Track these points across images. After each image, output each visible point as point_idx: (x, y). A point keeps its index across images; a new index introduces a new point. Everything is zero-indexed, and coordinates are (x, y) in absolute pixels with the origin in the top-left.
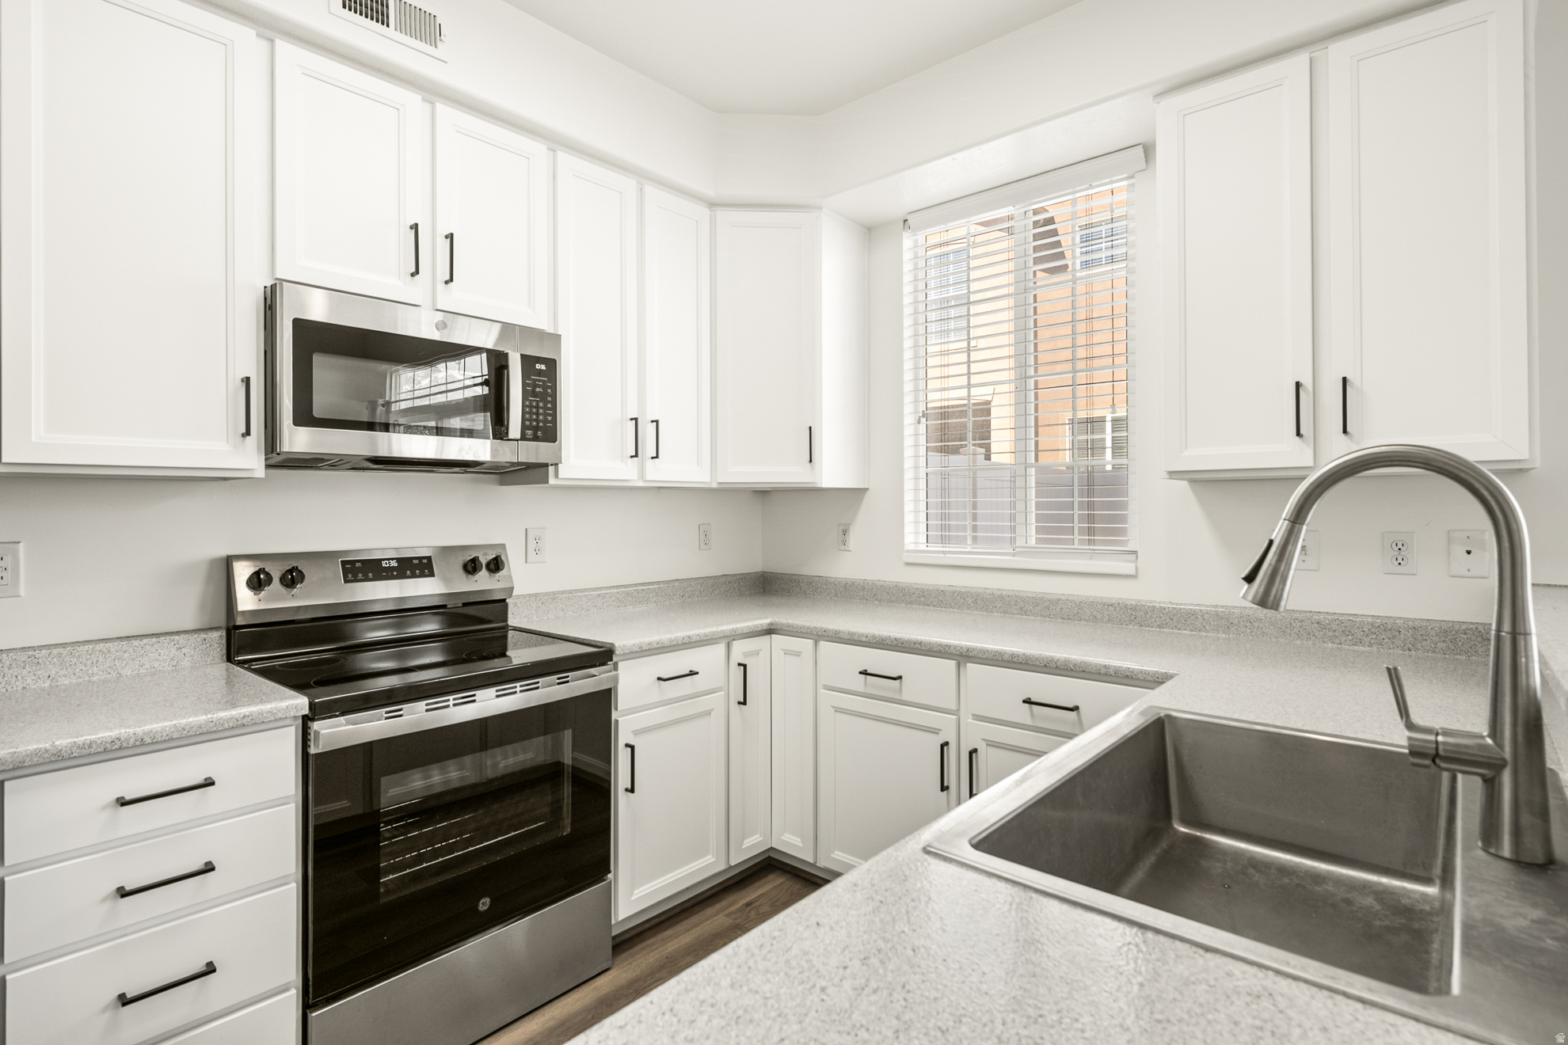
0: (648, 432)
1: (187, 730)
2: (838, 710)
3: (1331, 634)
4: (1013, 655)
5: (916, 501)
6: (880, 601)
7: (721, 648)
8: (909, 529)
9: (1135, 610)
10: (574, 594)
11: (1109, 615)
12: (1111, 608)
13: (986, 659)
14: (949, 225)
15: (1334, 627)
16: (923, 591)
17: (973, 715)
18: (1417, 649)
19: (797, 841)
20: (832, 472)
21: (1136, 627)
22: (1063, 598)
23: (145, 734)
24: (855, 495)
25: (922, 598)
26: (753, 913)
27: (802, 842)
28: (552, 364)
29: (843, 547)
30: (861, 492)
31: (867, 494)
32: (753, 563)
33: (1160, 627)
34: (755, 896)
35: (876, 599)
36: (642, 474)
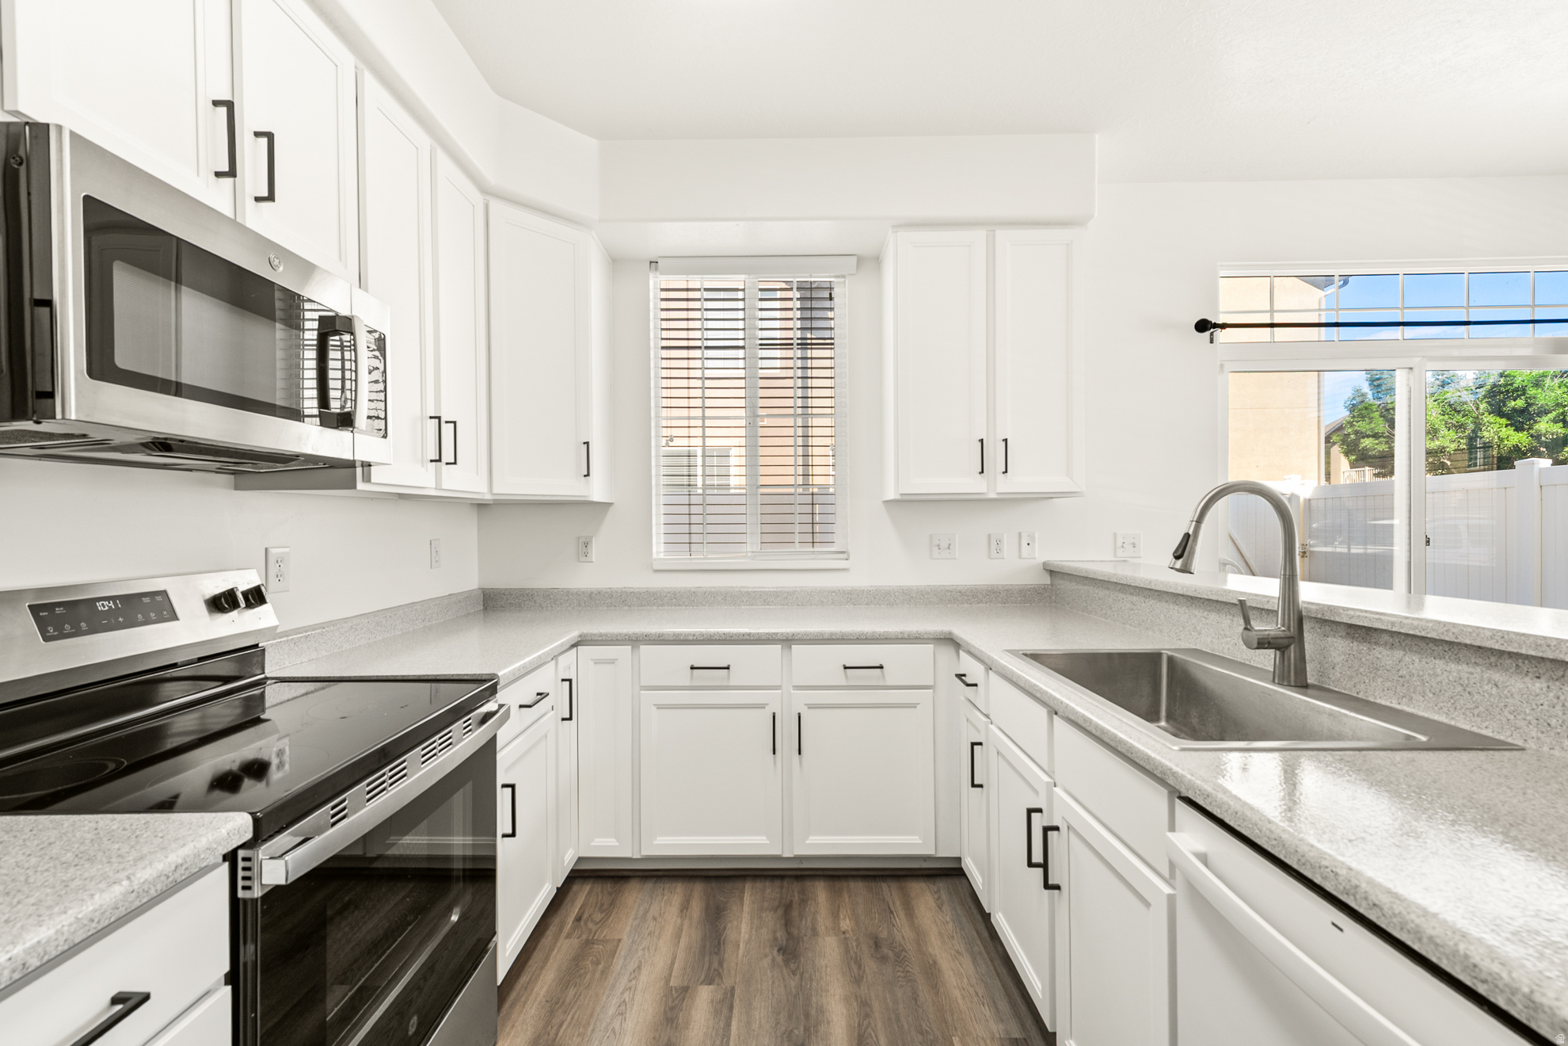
1: (96, 920)
2: (659, 707)
3: (966, 598)
4: (831, 634)
6: (630, 606)
7: (552, 666)
9: (851, 594)
10: (326, 629)
11: (832, 600)
12: (834, 594)
13: (810, 640)
14: (690, 276)
15: (968, 593)
16: (675, 594)
17: (793, 686)
18: (1008, 603)
19: (611, 842)
20: (598, 487)
21: (852, 606)
22: (798, 589)
23: (27, 952)
24: (599, 509)
25: (674, 600)
26: (590, 925)
27: (618, 842)
29: (584, 559)
30: (606, 506)
31: (612, 508)
33: (867, 604)
34: (577, 910)
35: (626, 605)
36: (439, 482)
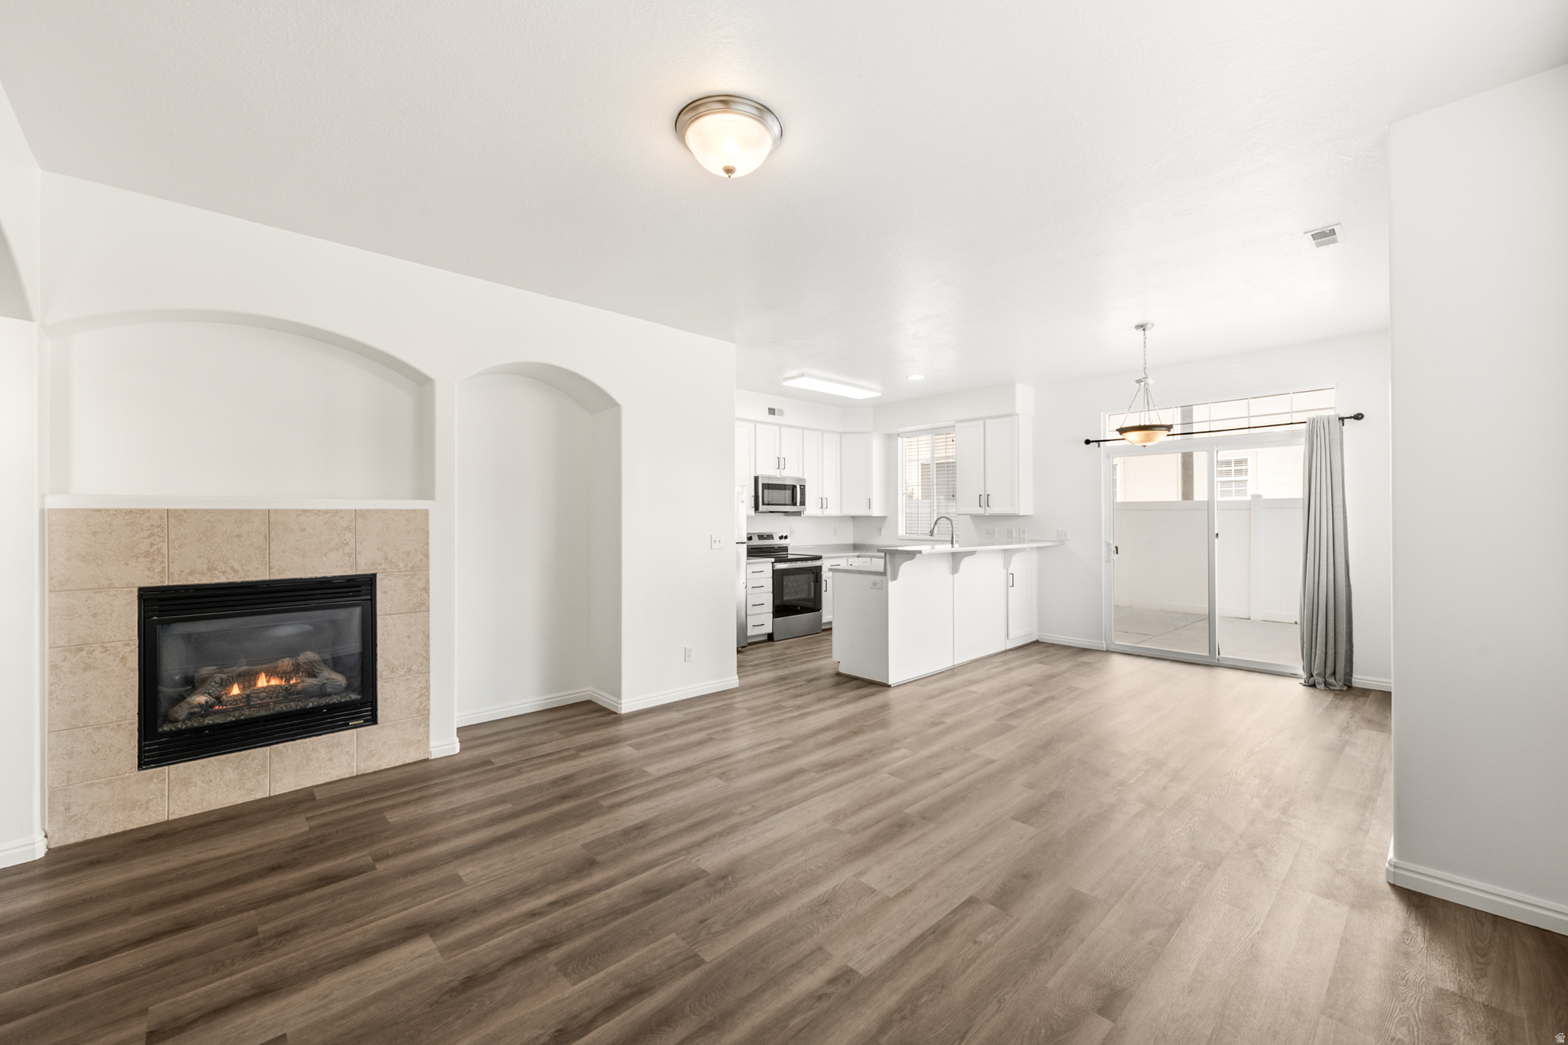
0: (824, 501)
5: (902, 517)
7: (845, 559)
8: (900, 529)
20: (876, 511)
24: (884, 518)
28: (804, 486)
29: (879, 535)
30: (886, 517)
32: (851, 541)
36: (823, 513)
